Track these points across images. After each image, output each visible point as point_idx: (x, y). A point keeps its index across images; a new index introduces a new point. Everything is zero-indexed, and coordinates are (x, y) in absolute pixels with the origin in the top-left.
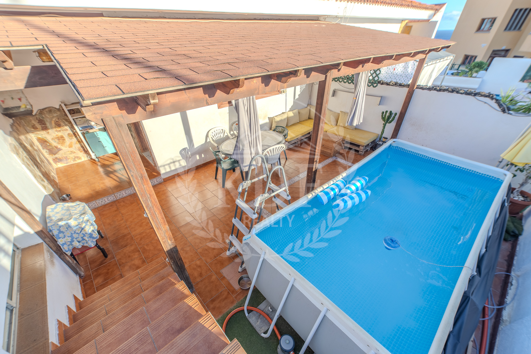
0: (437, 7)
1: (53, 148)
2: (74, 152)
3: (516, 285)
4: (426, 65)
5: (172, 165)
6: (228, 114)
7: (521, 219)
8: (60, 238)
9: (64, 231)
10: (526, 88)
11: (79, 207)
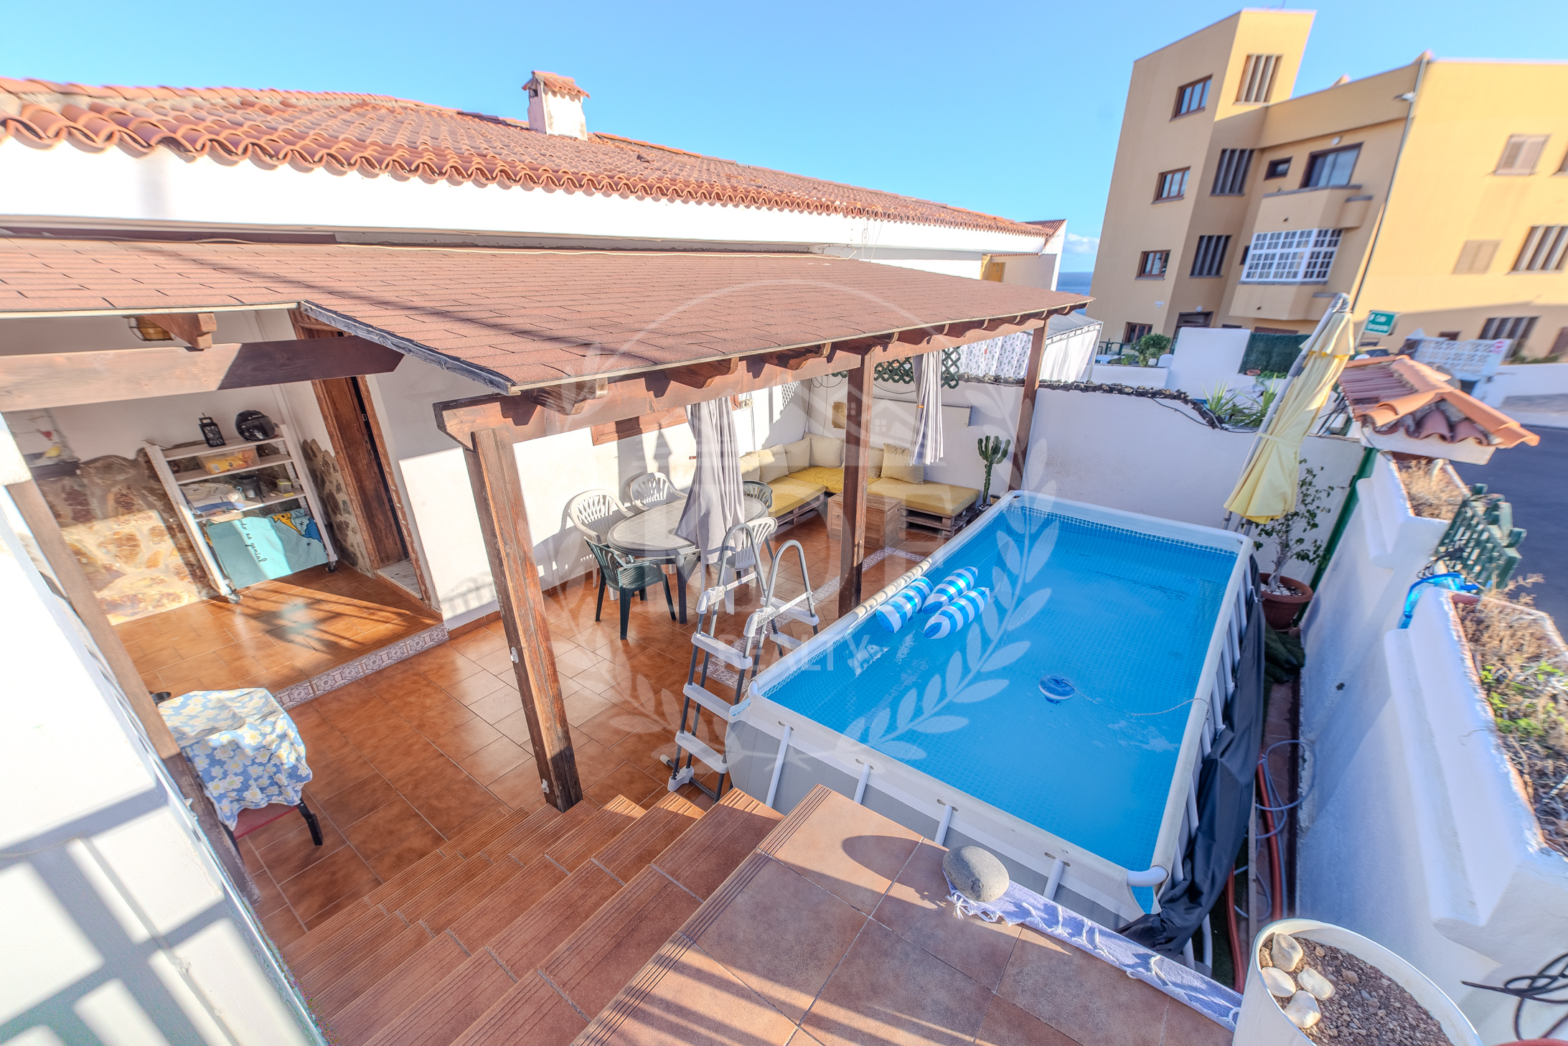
0: (1049, 227)
1: (97, 571)
2: (162, 581)
3: (1312, 759)
4: (1049, 341)
5: (472, 596)
6: (617, 460)
7: (1298, 636)
8: (213, 779)
9: (223, 760)
10: (1255, 386)
11: (251, 700)
